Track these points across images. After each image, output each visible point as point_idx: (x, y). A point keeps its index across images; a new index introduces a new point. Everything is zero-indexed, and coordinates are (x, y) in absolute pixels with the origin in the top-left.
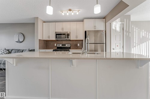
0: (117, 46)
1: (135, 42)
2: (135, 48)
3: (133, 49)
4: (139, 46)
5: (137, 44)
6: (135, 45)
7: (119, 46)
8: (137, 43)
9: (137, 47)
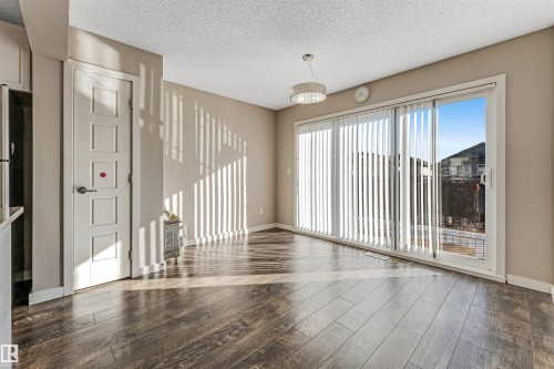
0: (103, 175)
1: (202, 161)
2: (202, 181)
3: (196, 185)
4: (213, 175)
5: (207, 170)
6: (201, 172)
7: (111, 176)
8: (207, 164)
9: (208, 178)
